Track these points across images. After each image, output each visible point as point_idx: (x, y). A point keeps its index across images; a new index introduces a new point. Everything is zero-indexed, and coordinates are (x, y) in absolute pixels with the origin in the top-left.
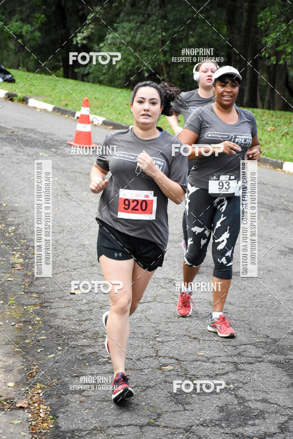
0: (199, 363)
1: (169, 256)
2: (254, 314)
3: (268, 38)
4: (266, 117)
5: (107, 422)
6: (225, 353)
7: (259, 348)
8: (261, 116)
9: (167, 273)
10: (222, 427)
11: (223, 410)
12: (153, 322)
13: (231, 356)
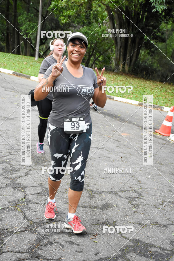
3: (23, 27)
4: (23, 58)
8: (22, 58)
10: (4, 176)
11: (4, 169)
13: (8, 150)
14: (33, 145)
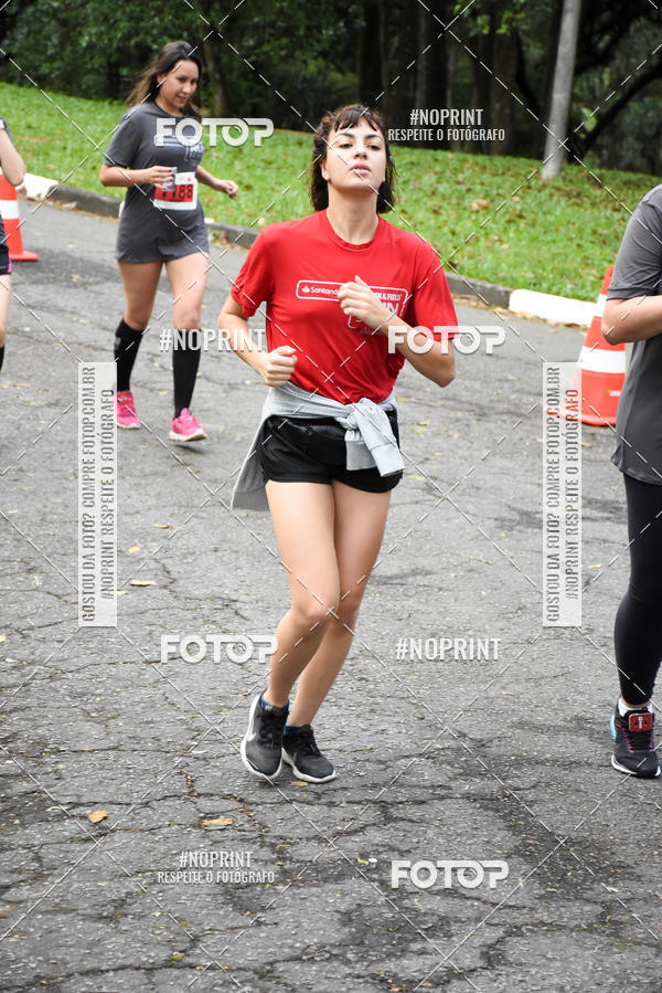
0: (295, 806)
1: (223, 541)
2: (432, 679)
4: (468, 173)
5: (65, 964)
6: (357, 780)
7: (442, 763)
8: (456, 171)
9: (218, 583)
10: (347, 962)
11: (350, 920)
12: (183, 706)
13: (375, 786)
14: (529, 761)
